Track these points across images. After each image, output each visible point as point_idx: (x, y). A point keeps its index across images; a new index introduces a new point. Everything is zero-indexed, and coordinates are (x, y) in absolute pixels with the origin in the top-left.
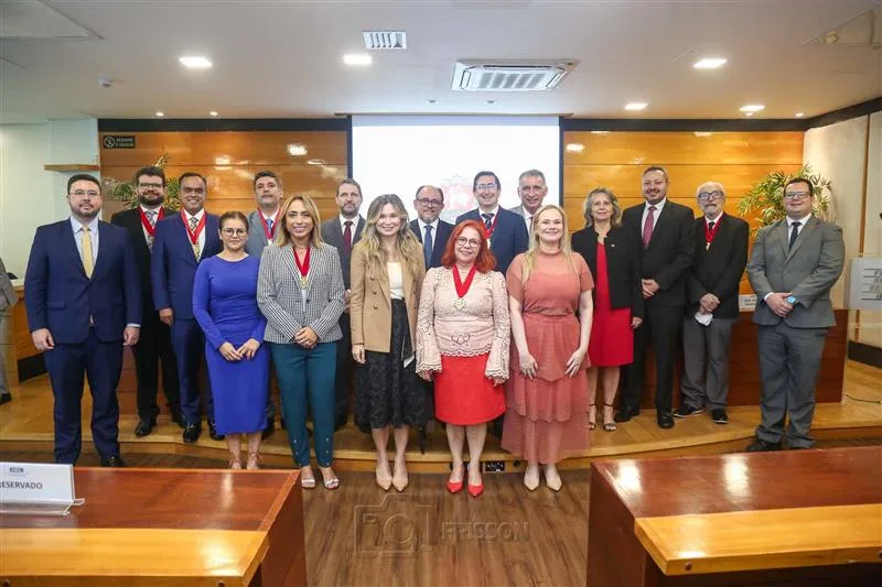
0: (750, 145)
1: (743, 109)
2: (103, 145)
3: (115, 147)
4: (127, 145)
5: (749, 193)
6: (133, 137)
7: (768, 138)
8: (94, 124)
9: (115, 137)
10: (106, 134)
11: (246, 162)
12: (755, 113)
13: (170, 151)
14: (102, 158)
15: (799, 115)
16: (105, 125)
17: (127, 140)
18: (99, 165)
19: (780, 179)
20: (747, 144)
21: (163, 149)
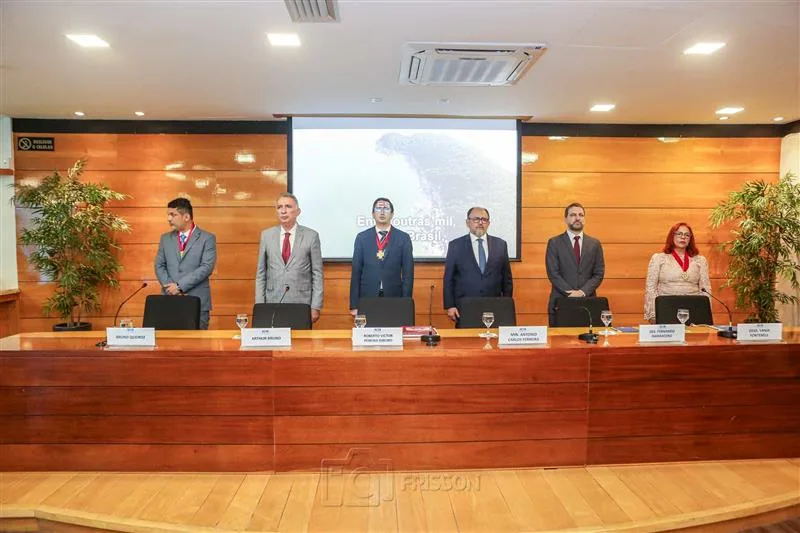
0: (722, 152)
1: (719, 112)
2: (18, 147)
3: (31, 149)
4: (45, 147)
5: (723, 203)
6: (52, 139)
7: (741, 145)
8: (7, 123)
9: (32, 139)
10: (21, 135)
11: (178, 166)
12: (729, 117)
13: (93, 154)
14: (16, 161)
15: (778, 120)
16: (19, 125)
17: (45, 142)
18: (13, 169)
19: (759, 188)
20: (718, 151)
21: (86, 151)
